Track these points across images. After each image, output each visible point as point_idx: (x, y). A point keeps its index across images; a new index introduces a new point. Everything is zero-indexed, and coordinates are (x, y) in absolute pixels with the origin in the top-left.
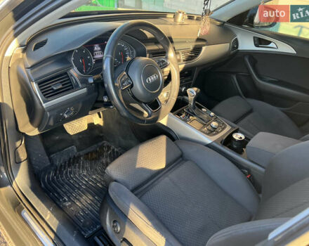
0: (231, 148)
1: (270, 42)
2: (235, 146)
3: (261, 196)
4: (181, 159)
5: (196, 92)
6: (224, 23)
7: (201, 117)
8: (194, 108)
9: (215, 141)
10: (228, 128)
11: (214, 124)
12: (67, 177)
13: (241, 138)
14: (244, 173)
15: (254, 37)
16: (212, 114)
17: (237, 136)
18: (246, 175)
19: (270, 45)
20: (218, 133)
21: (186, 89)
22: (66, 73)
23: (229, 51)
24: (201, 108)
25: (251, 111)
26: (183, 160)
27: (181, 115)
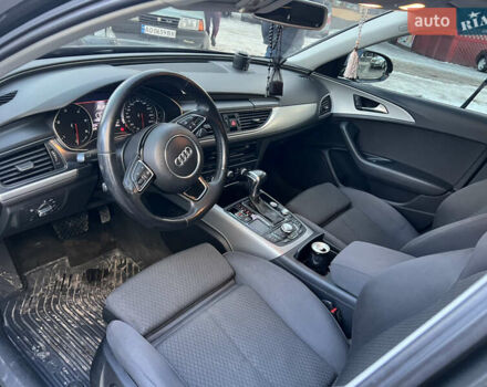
0: (309, 265)
1: (376, 104)
2: (315, 263)
3: (350, 341)
4: (232, 282)
5: (260, 177)
6: (311, 72)
7: (267, 215)
8: (258, 201)
9: (286, 254)
10: (308, 234)
11: (287, 227)
12: (49, 308)
13: (324, 250)
14: (327, 305)
15: (354, 96)
16: (285, 211)
17: (319, 247)
18: (330, 310)
19: (377, 108)
20: (291, 240)
21: (247, 172)
22: (43, 146)
23: (316, 116)
24: (269, 201)
25: (348, 207)
26: (235, 283)
27: (237, 211)
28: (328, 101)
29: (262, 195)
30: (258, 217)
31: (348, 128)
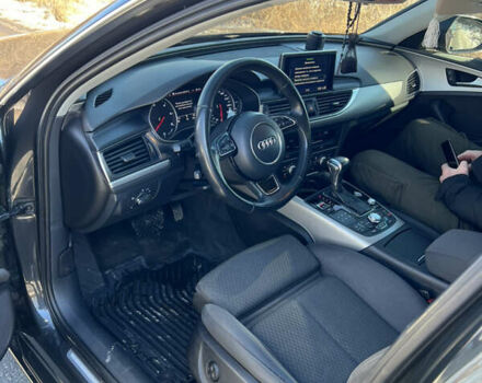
28: (416, 78)
29: (345, 185)
30: (342, 207)
31: (440, 108)
